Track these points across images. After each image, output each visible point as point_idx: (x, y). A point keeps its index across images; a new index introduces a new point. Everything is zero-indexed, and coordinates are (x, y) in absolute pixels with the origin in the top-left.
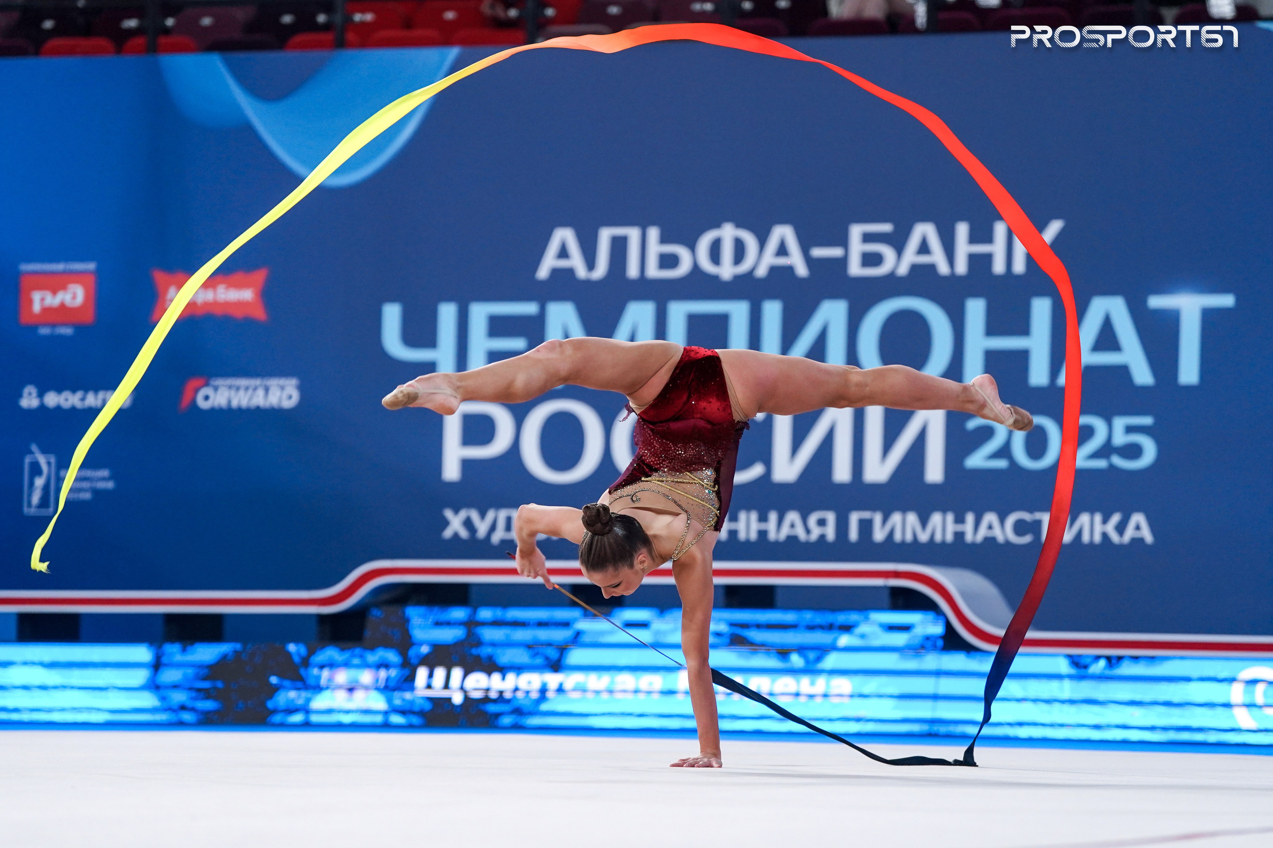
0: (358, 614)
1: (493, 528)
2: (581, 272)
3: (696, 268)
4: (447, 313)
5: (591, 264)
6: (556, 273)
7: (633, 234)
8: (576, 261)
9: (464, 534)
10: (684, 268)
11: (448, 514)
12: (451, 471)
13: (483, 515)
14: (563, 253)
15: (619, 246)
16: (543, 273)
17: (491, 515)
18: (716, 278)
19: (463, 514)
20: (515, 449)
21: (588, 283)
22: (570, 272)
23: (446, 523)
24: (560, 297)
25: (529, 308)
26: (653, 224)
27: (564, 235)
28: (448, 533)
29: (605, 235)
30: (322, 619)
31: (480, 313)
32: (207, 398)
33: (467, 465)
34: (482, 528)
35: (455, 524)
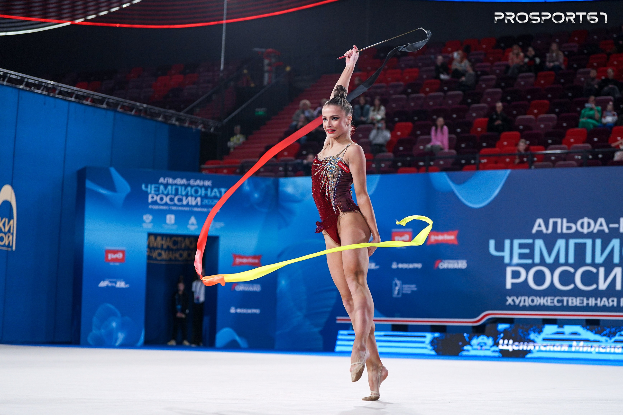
0: (483, 326)
1: (520, 302)
2: (545, 231)
3: (577, 230)
4: (507, 243)
5: (547, 228)
6: (537, 231)
7: (559, 221)
8: (543, 228)
9: (512, 303)
10: (573, 230)
11: (508, 298)
12: (508, 286)
13: (517, 298)
14: (539, 226)
15: (555, 224)
16: (534, 231)
17: (519, 298)
18: (582, 233)
19: (512, 298)
20: (526, 280)
21: (546, 234)
22: (541, 231)
23: (507, 300)
24: (539, 238)
25: (530, 241)
26: (565, 217)
27: (540, 221)
28: (508, 303)
29: (551, 221)
30: (473, 327)
31: (516, 242)
32: (441, 266)
33: (513, 284)
34: (517, 302)
35: (510, 301)
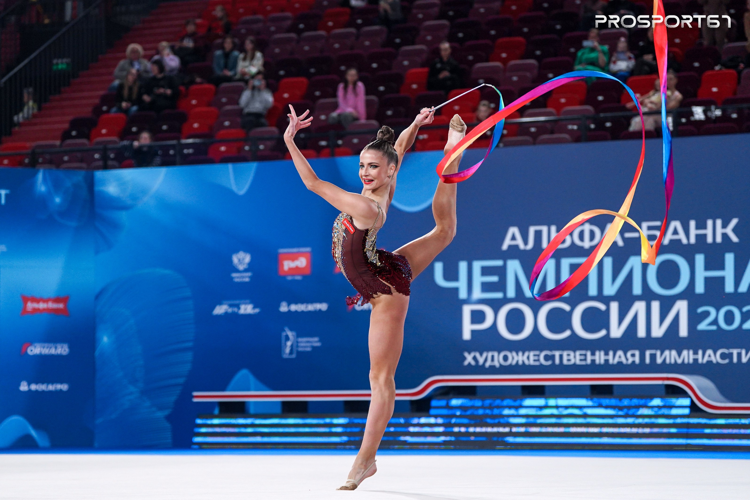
1: (486, 360)
2: (522, 246)
3: (573, 244)
4: (463, 266)
5: (526, 242)
6: (510, 247)
7: (544, 229)
8: (519, 242)
9: (473, 363)
10: (568, 243)
11: (466, 354)
12: (467, 335)
13: (481, 355)
14: (513, 238)
15: (538, 234)
16: (505, 247)
17: (485, 355)
18: (582, 248)
19: (473, 354)
20: (494, 325)
21: (525, 251)
22: (517, 246)
23: (465, 359)
24: (513, 257)
25: (499, 263)
26: (553, 224)
27: (514, 230)
28: (466, 363)
29: (532, 230)
30: (412, 402)
31: (477, 265)
33: (474, 333)
34: (481, 361)
35: (469, 359)
